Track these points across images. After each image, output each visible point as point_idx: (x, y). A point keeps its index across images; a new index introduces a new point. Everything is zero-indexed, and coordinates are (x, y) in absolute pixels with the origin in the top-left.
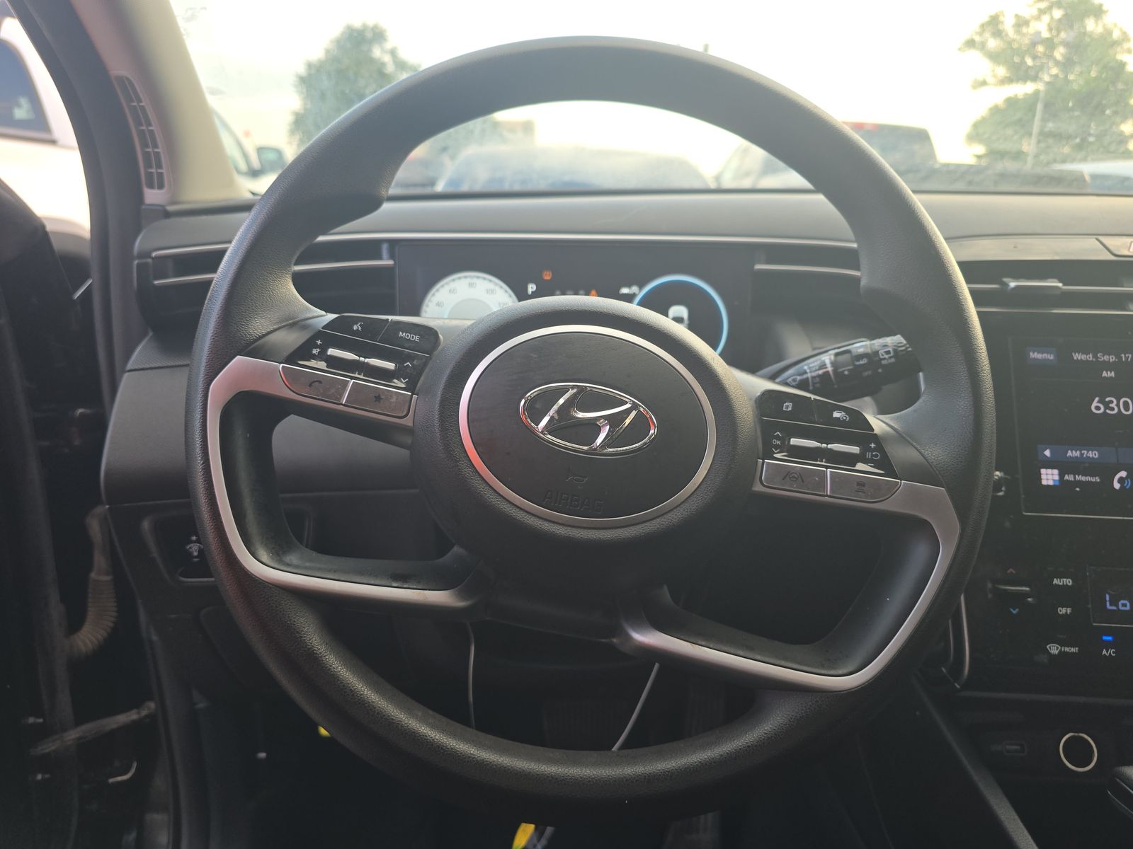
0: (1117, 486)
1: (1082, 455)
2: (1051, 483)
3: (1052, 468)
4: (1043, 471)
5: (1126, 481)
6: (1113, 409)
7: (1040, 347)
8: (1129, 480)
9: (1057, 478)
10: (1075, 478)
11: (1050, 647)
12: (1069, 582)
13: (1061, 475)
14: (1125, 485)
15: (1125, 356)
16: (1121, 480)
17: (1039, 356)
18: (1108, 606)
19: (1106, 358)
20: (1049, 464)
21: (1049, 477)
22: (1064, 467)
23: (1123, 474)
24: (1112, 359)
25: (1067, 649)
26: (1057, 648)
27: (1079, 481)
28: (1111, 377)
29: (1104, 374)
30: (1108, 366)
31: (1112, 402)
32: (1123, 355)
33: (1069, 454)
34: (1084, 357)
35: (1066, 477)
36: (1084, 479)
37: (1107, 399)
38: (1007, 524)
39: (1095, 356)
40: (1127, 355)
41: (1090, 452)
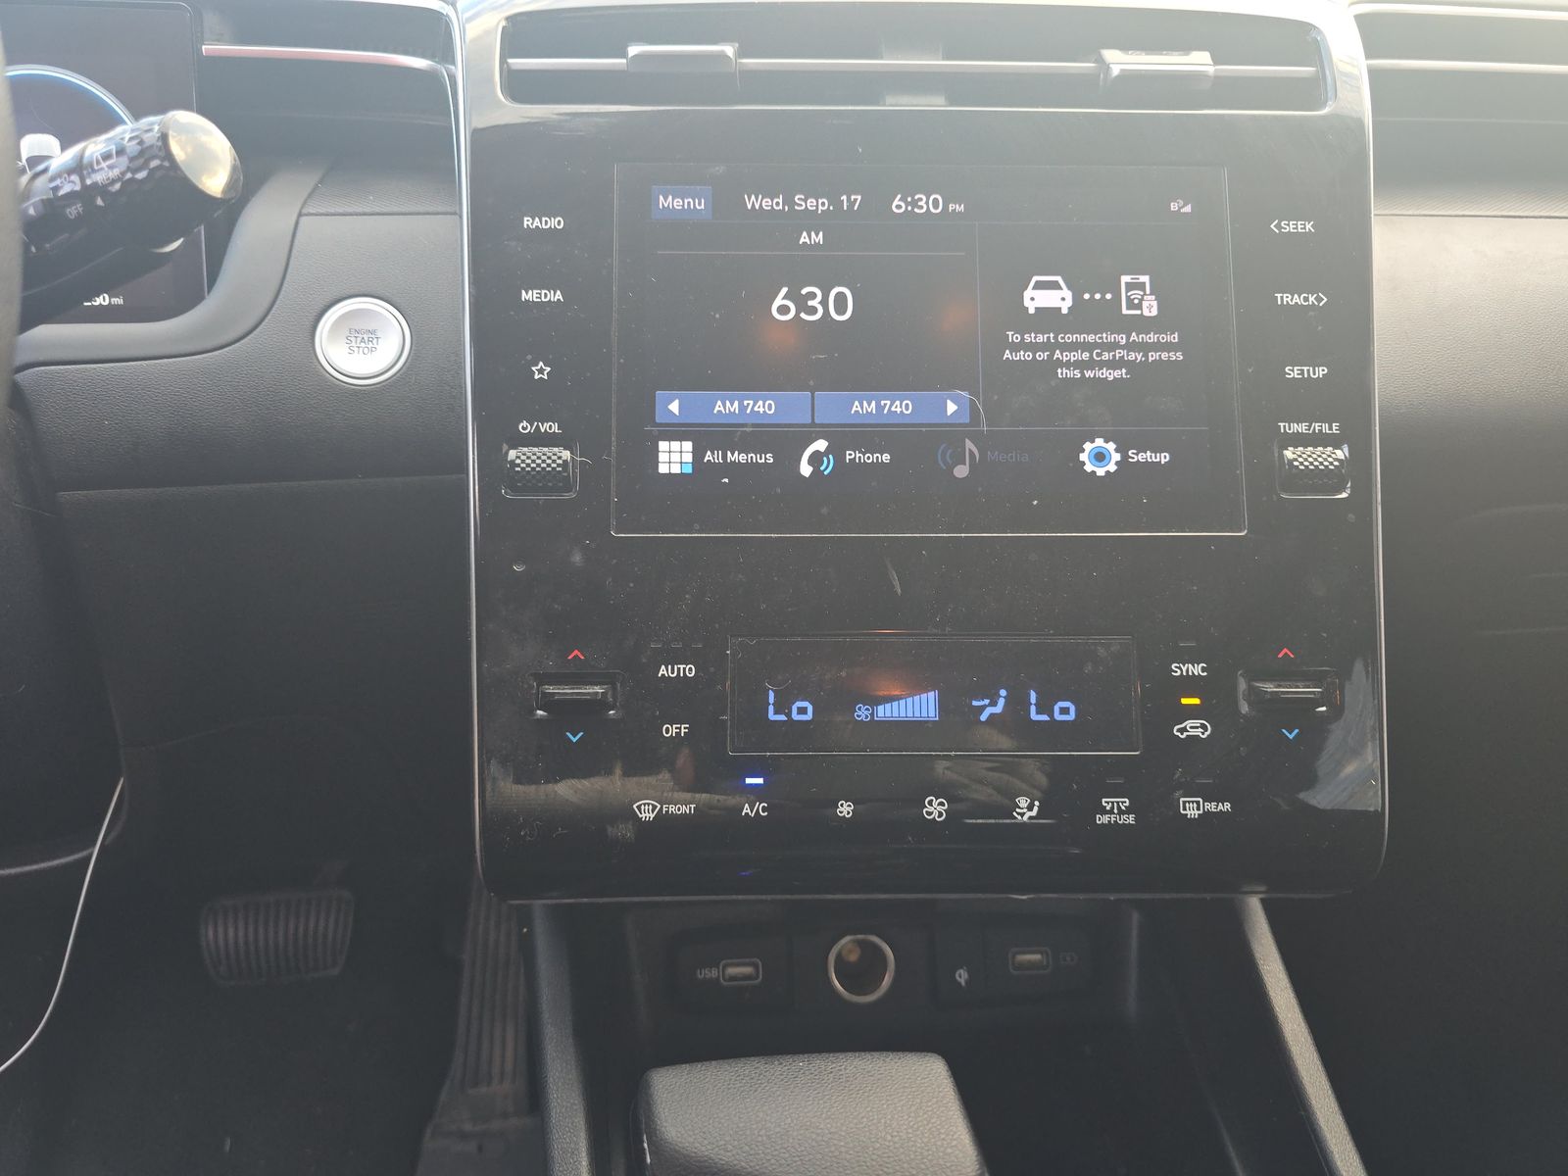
0: (806, 470)
1: (742, 408)
2: (676, 469)
3: (681, 439)
4: (663, 445)
5: (825, 459)
6: (813, 311)
7: (681, 183)
8: (831, 457)
9: (688, 458)
10: (725, 457)
11: (639, 807)
12: (689, 670)
13: (698, 454)
14: (822, 468)
15: (849, 199)
16: (816, 459)
17: (678, 204)
18: (772, 716)
19: (811, 203)
20: (676, 433)
21: (674, 457)
22: (703, 436)
23: (821, 445)
24: (823, 205)
25: (672, 809)
26: (654, 807)
27: (733, 463)
28: (817, 244)
29: (804, 238)
30: (811, 221)
31: (813, 296)
32: (844, 198)
33: (718, 407)
34: (767, 204)
35: (708, 457)
36: (742, 458)
37: (804, 291)
38: (577, 558)
39: (789, 201)
40: (853, 197)
41: (760, 403)
